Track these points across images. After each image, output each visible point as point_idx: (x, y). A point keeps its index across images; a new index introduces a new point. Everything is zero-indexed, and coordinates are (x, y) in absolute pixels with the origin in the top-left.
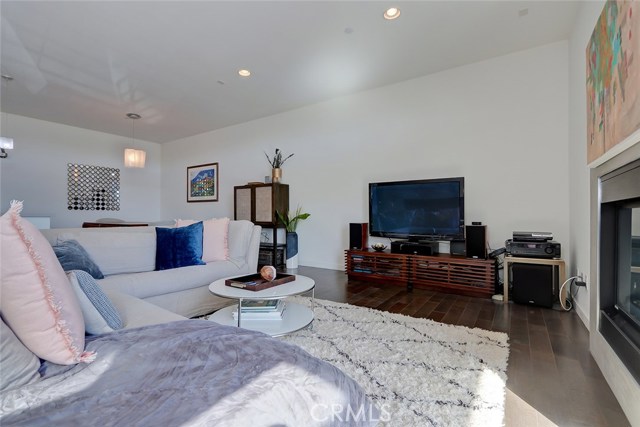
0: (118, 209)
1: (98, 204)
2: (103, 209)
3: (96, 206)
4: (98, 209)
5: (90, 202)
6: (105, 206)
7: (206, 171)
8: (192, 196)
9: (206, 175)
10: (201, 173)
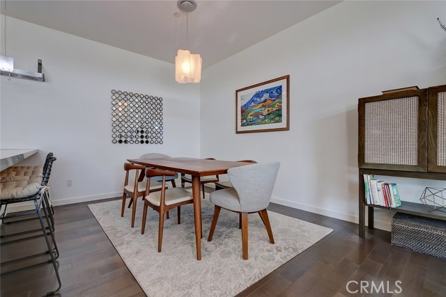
0: (161, 142)
1: (142, 137)
2: (147, 142)
3: (140, 139)
4: (142, 142)
5: (134, 134)
6: (149, 140)
7: (267, 91)
8: (242, 125)
9: (266, 96)
10: (258, 95)
